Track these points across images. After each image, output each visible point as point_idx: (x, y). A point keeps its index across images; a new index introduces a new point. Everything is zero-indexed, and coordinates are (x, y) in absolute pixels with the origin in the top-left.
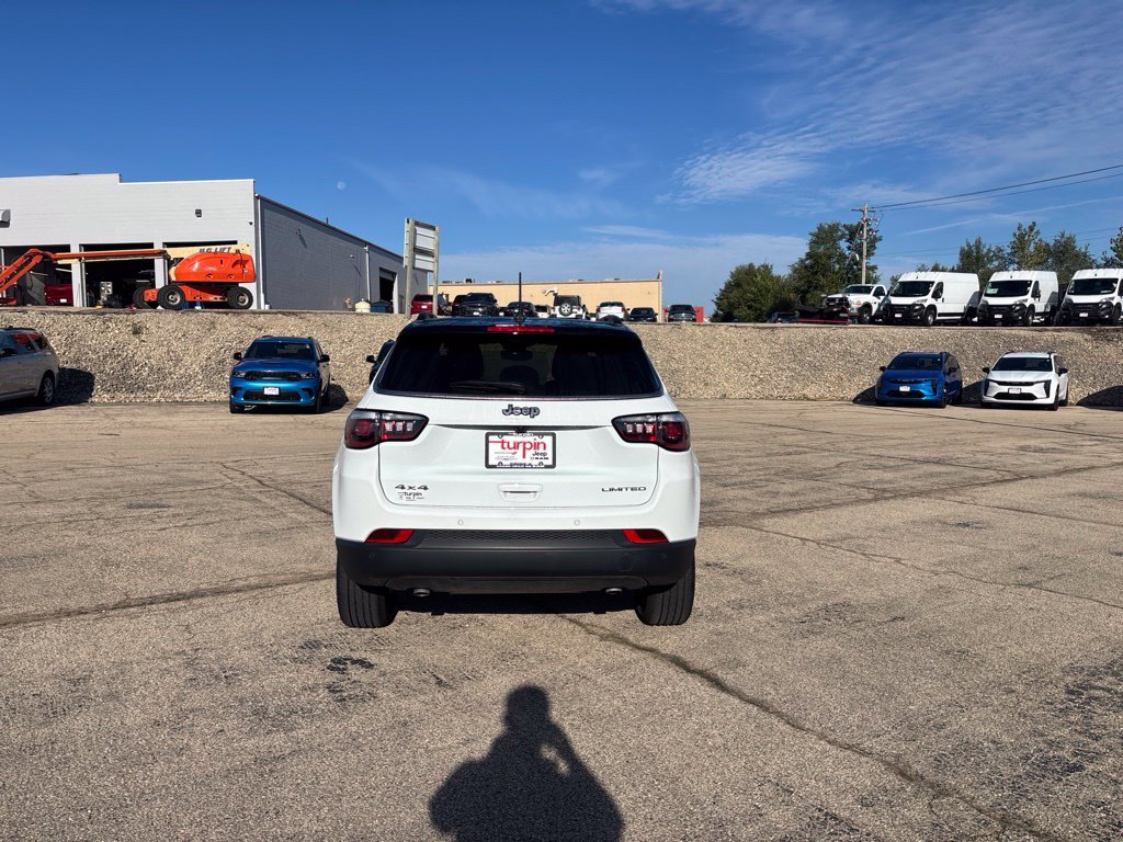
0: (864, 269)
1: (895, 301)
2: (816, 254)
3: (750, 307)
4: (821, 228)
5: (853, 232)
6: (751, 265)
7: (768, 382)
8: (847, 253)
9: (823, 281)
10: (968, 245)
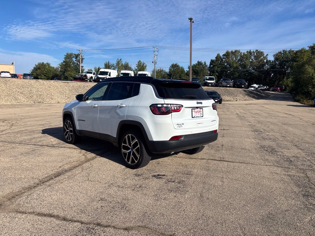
0: (81, 67)
1: (100, 76)
2: (67, 61)
3: (45, 76)
4: (67, 54)
5: (77, 56)
6: (43, 63)
7: (71, 98)
8: (75, 62)
9: (69, 69)
10: (106, 63)
